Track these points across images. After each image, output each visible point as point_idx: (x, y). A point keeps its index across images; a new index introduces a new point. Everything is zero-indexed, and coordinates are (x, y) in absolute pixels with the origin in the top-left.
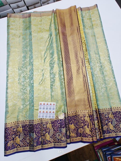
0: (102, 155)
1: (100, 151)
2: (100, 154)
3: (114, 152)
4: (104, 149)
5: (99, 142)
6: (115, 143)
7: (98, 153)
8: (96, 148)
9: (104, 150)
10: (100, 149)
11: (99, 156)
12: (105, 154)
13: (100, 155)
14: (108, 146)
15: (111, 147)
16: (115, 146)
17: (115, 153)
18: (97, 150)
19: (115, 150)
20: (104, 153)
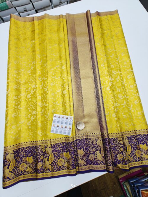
0: (129, 188)
1: (126, 183)
2: (127, 187)
3: (145, 183)
4: (132, 180)
5: (125, 173)
6: (145, 173)
7: (124, 186)
8: (121, 180)
9: (131, 182)
10: (126, 182)
11: (125, 190)
12: (134, 186)
13: (127, 189)
14: (136, 177)
15: (141, 178)
16: (144, 176)
17: (146, 185)
18: (122, 183)
19: (145, 181)
20: (131, 185)
